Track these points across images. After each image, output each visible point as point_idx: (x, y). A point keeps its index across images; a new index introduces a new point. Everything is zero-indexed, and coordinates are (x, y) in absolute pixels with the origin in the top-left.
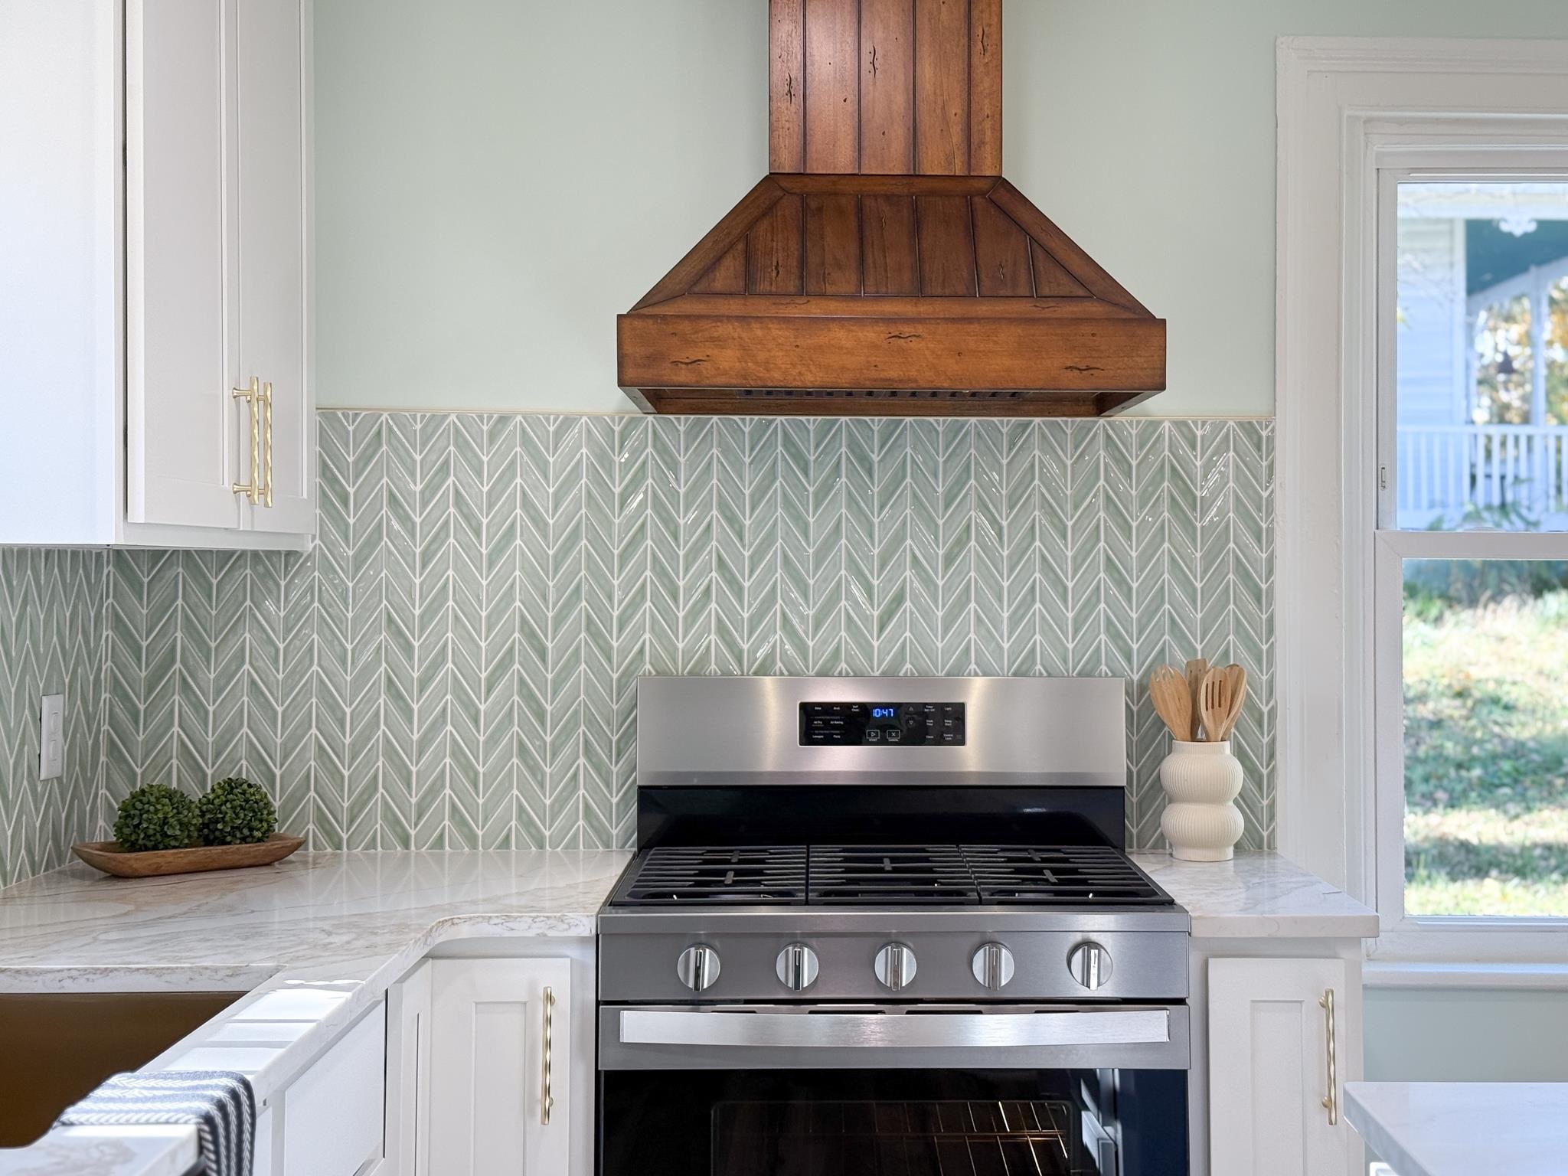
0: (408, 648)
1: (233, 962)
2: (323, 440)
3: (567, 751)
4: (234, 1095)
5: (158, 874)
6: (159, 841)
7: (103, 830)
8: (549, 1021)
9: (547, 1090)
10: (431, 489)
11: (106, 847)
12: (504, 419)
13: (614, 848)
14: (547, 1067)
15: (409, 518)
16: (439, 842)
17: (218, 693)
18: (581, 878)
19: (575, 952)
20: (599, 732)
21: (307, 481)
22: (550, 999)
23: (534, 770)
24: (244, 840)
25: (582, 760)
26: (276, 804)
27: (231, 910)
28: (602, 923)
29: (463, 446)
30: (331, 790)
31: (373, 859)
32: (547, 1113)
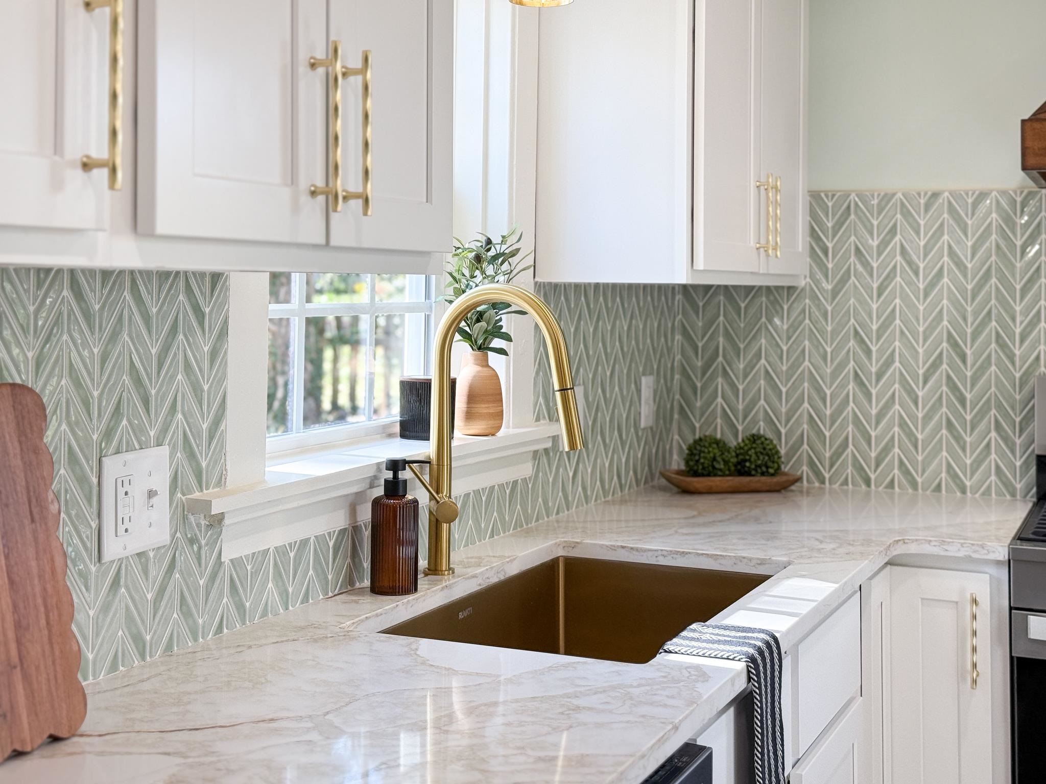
0: (868, 352)
1: (761, 555)
2: (813, 213)
3: (982, 426)
4: (768, 644)
5: (710, 492)
6: (711, 472)
7: (677, 462)
8: (974, 617)
9: (975, 666)
10: (884, 244)
11: (679, 473)
12: (935, 195)
13: (1018, 497)
14: (974, 649)
15: (869, 263)
16: (891, 485)
17: (746, 376)
18: (993, 518)
19: (993, 570)
20: (1006, 415)
21: (801, 240)
22: (975, 601)
23: (958, 438)
24: (763, 474)
25: (993, 434)
26: (783, 451)
27: (757, 520)
28: (1013, 552)
29: (906, 214)
30: (819, 446)
31: (846, 492)
32: (974, 682)
